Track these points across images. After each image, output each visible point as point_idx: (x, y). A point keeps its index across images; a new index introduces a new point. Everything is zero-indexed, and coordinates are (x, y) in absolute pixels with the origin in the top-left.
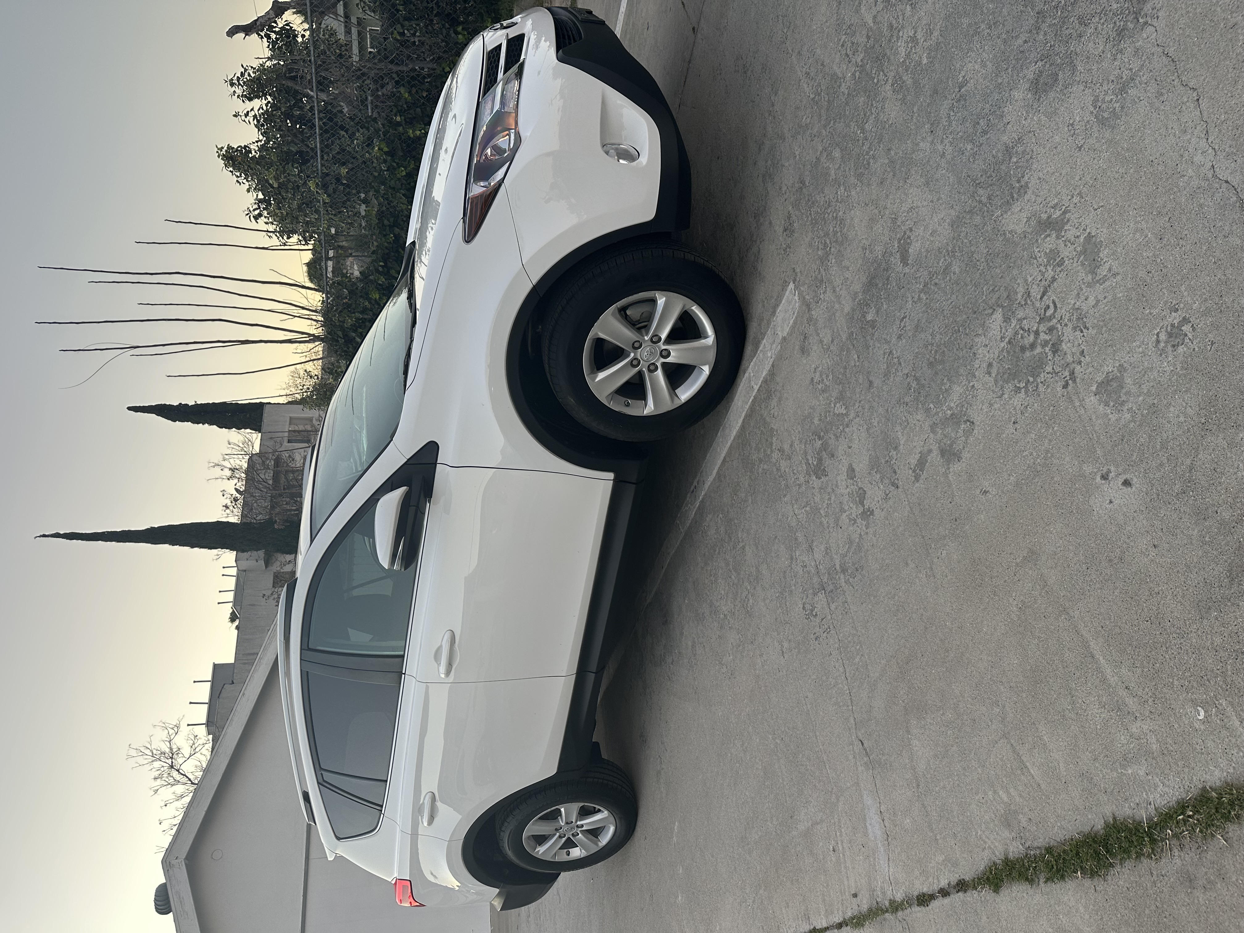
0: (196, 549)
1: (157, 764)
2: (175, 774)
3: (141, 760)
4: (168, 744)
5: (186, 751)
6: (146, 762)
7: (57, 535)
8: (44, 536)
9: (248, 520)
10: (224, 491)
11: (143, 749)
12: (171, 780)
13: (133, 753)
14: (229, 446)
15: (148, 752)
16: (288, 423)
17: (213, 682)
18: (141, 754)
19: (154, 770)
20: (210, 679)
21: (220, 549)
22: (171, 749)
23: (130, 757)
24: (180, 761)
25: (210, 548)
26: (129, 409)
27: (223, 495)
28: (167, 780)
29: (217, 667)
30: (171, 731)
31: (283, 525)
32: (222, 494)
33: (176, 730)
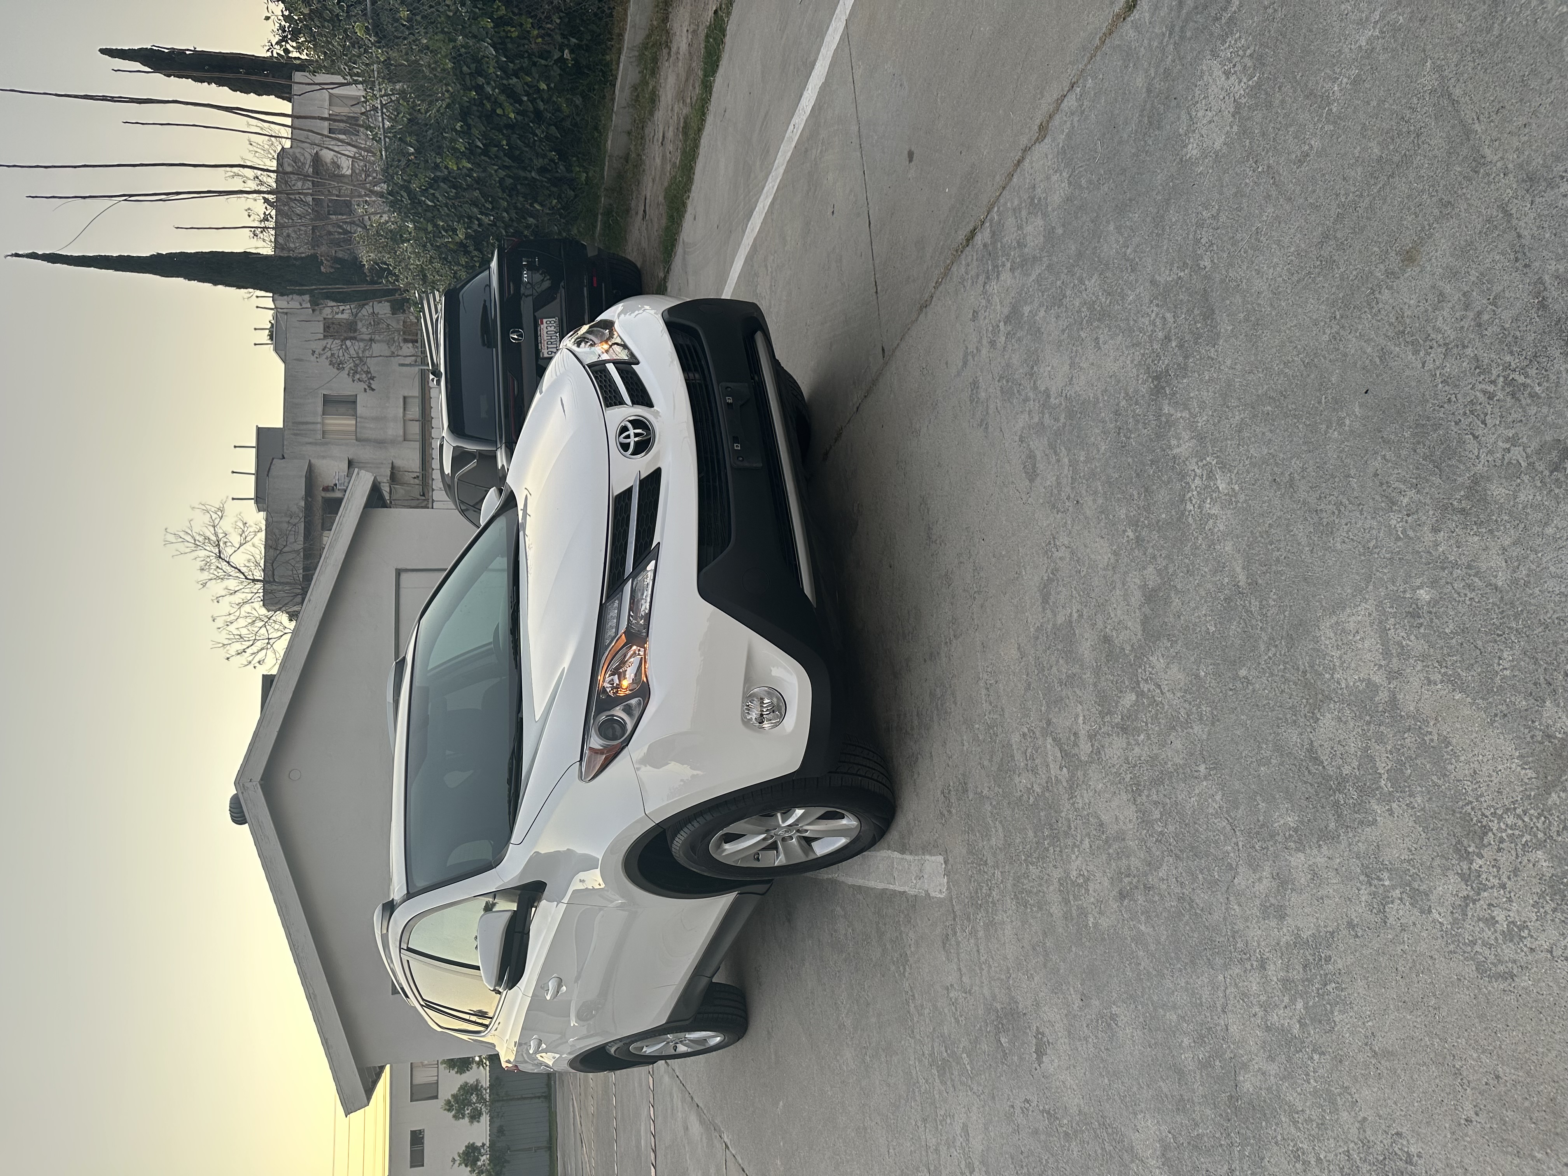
0: (220, 287)
1: (202, 553)
2: (224, 565)
3: (182, 547)
4: (212, 529)
5: (235, 539)
6: (188, 550)
7: (33, 256)
8: (17, 255)
9: (285, 254)
10: (249, 209)
11: (182, 534)
12: (221, 573)
13: (171, 538)
14: (251, 148)
15: (188, 538)
16: (327, 103)
17: (259, 447)
18: (181, 540)
19: (198, 559)
20: (254, 445)
21: (251, 290)
22: (216, 535)
23: (167, 543)
24: (230, 550)
25: (239, 287)
26: (103, 51)
27: (249, 216)
28: (216, 573)
29: (261, 433)
30: (214, 516)
31: (332, 267)
32: (247, 213)
33: (220, 514)
